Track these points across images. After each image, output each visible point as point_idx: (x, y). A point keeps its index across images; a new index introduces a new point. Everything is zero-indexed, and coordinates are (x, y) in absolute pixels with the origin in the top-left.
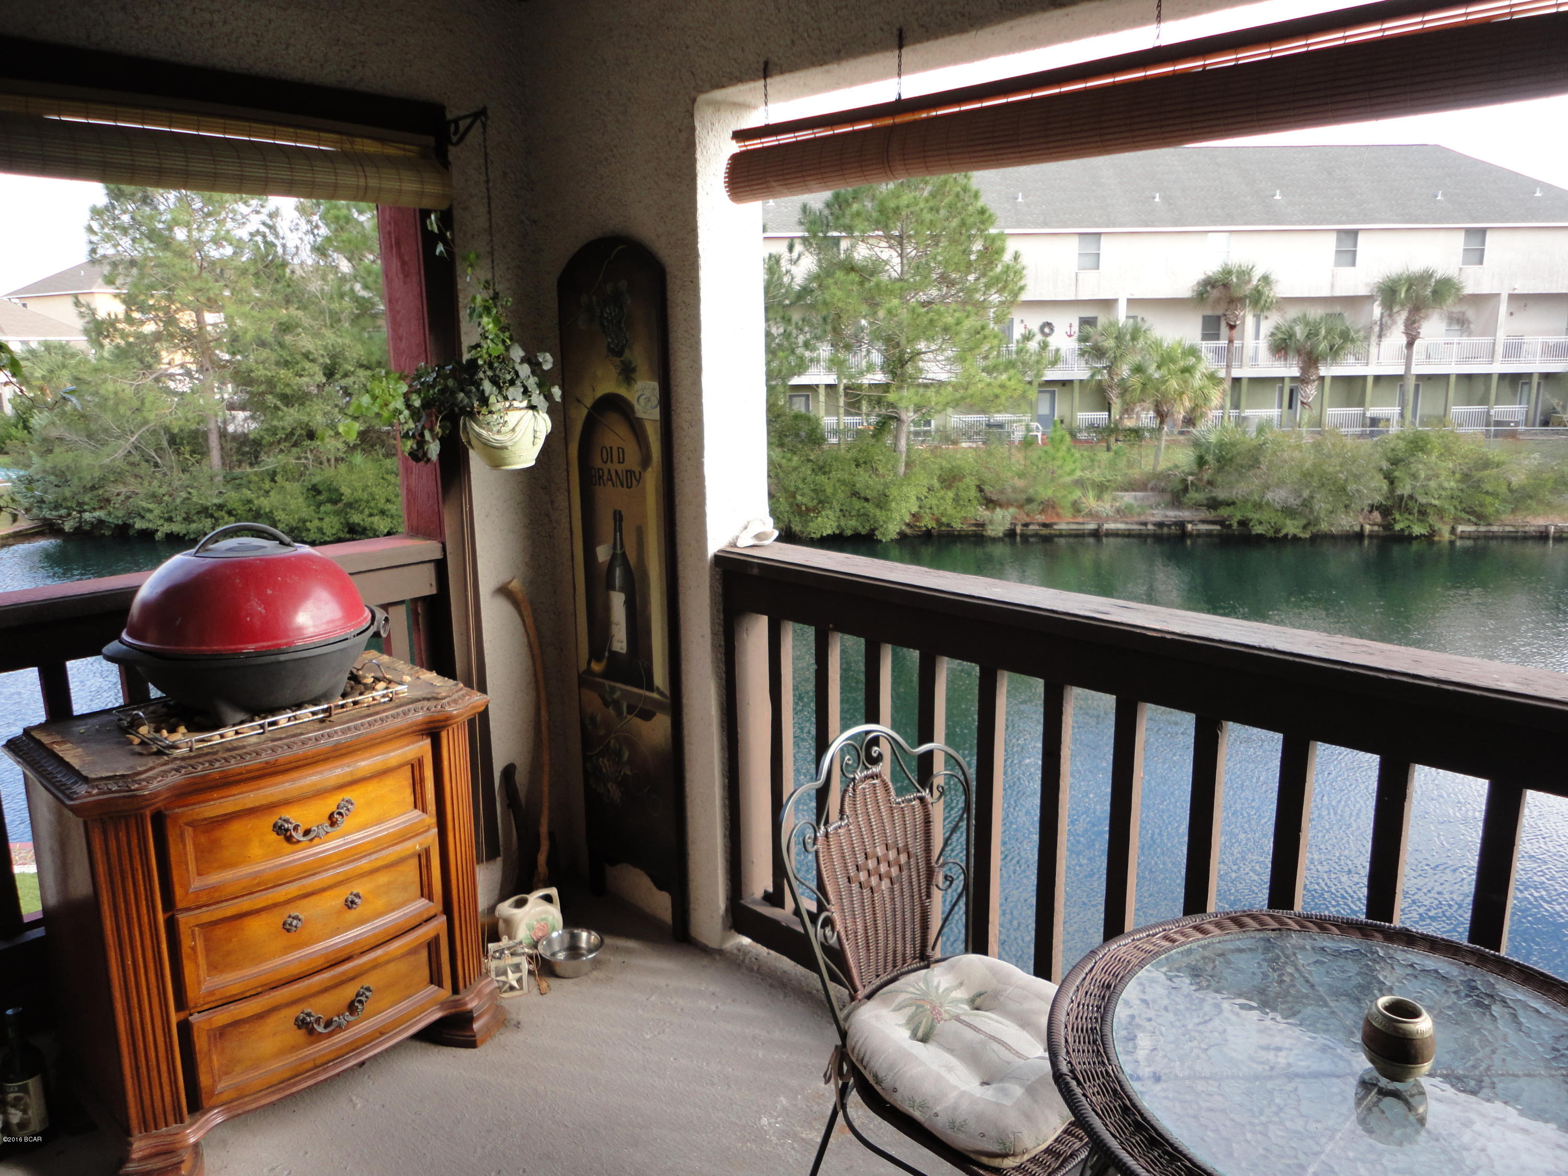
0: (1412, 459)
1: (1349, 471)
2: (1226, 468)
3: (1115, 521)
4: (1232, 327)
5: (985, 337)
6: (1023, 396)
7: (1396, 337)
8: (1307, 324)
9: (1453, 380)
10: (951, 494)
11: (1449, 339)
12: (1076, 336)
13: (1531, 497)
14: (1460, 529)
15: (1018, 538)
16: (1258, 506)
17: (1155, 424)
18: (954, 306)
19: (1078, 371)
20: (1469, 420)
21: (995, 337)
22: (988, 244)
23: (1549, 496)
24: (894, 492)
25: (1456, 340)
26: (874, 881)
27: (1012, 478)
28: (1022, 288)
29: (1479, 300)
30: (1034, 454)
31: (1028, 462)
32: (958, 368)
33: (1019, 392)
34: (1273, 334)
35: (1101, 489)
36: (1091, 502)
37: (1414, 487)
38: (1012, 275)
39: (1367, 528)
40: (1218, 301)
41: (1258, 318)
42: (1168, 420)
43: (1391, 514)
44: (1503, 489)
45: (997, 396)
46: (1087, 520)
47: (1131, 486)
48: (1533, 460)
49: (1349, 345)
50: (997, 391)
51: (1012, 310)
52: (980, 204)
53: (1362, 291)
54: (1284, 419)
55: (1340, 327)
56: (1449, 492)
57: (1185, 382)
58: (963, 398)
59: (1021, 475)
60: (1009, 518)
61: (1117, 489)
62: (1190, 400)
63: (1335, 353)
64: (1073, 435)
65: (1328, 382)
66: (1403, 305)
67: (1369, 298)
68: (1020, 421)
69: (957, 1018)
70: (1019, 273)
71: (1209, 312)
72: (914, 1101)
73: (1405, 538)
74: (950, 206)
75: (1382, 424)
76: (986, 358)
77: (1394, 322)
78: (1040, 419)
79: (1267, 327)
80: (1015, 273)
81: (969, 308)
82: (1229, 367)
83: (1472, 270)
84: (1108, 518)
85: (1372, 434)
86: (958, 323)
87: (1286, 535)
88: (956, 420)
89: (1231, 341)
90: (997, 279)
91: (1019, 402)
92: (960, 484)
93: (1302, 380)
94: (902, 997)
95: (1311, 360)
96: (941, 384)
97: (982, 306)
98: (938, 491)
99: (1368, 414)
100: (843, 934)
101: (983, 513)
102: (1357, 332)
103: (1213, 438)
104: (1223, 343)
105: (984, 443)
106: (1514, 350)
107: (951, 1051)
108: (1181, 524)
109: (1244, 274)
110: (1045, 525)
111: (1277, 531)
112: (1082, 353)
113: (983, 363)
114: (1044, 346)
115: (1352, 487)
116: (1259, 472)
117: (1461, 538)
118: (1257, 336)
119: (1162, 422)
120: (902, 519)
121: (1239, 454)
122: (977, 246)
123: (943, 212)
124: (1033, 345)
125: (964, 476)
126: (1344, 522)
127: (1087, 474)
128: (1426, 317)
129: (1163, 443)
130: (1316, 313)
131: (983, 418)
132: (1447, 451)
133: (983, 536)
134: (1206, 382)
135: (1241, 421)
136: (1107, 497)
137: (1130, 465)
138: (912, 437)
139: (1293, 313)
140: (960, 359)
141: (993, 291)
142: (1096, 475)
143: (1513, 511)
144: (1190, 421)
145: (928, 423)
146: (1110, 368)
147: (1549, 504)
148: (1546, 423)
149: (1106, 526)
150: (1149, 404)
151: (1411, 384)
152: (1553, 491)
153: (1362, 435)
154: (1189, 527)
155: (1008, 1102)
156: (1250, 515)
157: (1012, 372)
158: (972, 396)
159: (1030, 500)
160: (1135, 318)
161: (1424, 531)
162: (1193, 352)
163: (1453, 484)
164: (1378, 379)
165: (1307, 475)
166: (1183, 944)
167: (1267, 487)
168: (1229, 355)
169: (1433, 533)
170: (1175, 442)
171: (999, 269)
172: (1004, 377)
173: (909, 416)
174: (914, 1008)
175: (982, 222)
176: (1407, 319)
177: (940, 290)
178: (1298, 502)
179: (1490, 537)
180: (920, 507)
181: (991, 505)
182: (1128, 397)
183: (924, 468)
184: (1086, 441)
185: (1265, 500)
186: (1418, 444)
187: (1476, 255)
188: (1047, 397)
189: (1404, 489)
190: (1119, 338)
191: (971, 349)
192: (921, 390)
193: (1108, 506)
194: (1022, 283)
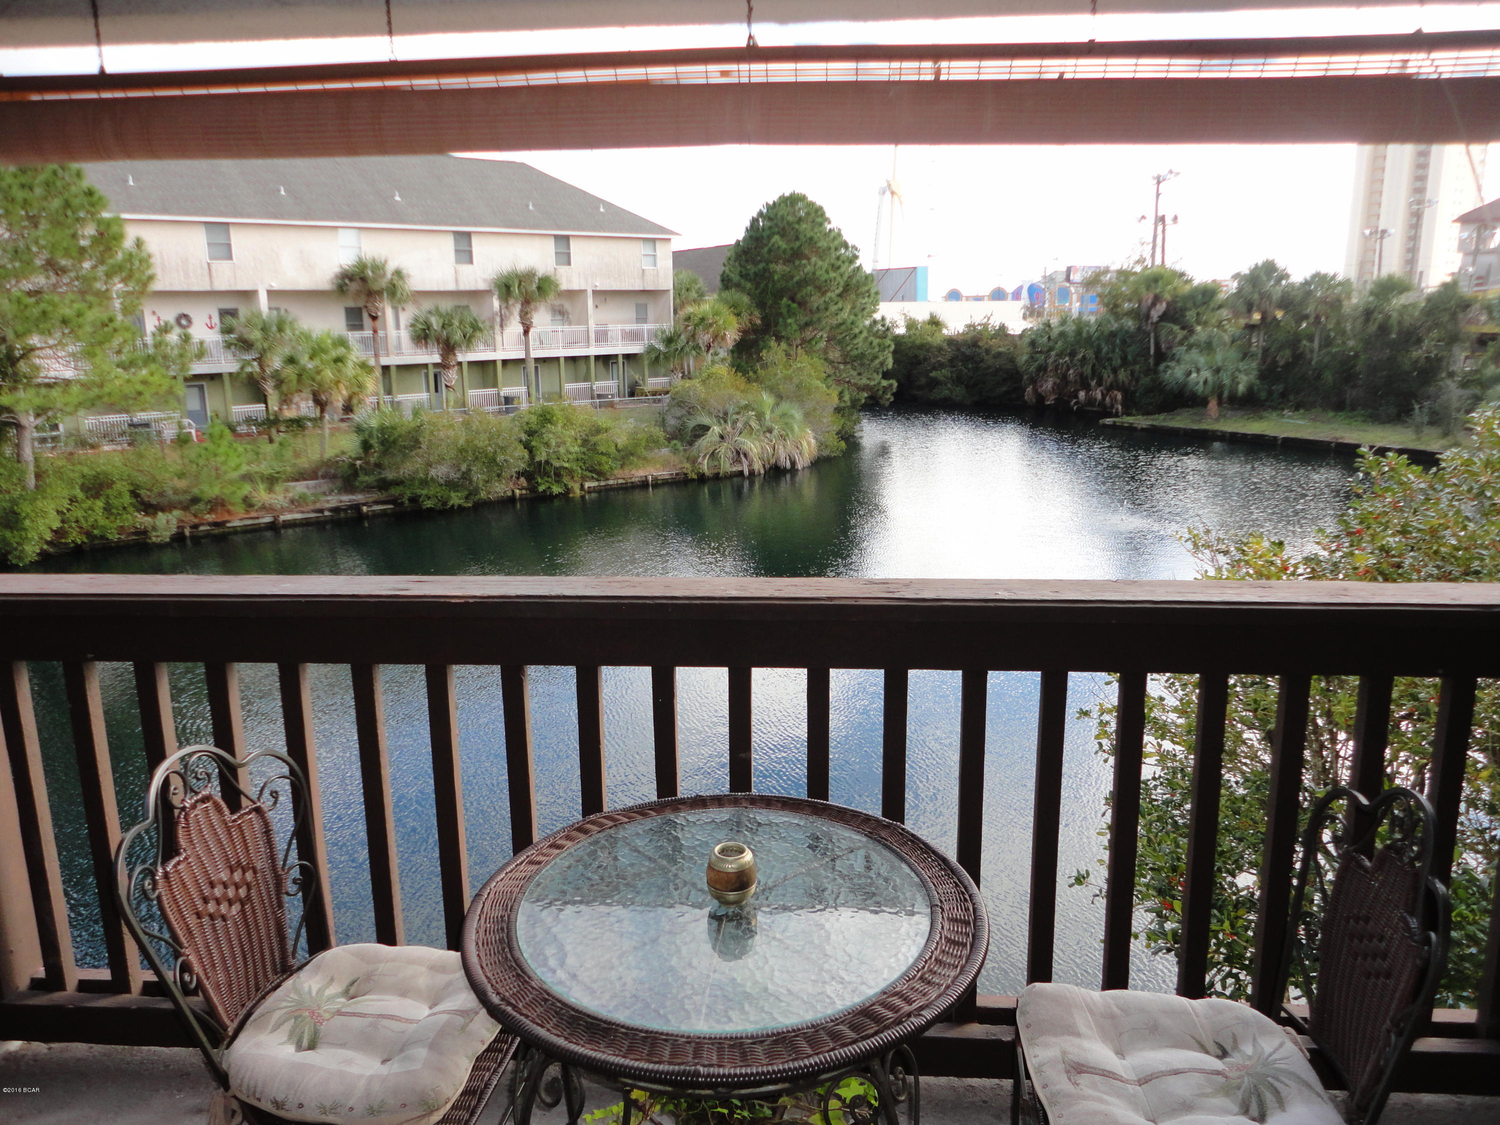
0: (544, 430)
1: (497, 445)
2: (391, 450)
3: (291, 511)
4: (374, 318)
5: (115, 330)
6: (170, 392)
7: (515, 328)
8: (440, 315)
9: (562, 361)
10: (100, 504)
11: (555, 328)
12: (217, 328)
13: (632, 454)
14: (587, 485)
15: (189, 542)
16: (425, 483)
17: (314, 412)
18: (70, 296)
19: (226, 364)
20: (578, 395)
21: (127, 329)
22: (102, 228)
23: (644, 453)
24: (25, 508)
25: (560, 328)
26: (223, 908)
27: (171, 479)
28: (151, 278)
29: (572, 294)
30: (191, 452)
31: (186, 461)
32: (86, 365)
33: (165, 388)
34: (412, 325)
35: (271, 481)
36: (262, 495)
37: (548, 454)
38: (137, 263)
39: (517, 492)
40: (358, 293)
41: (395, 309)
42: (328, 408)
43: (534, 478)
44: (612, 450)
45: (140, 393)
46: (261, 514)
47: (301, 476)
48: (630, 424)
49: (478, 334)
50: (140, 387)
51: (142, 300)
52: (85, 184)
53: (482, 286)
54: (433, 401)
55: (469, 319)
56: (575, 456)
57: (339, 371)
58: (99, 397)
59: (181, 475)
60: (174, 522)
61: (287, 480)
62: (346, 389)
63: (468, 341)
64: (232, 429)
65: (465, 367)
66: (516, 299)
67: (488, 292)
68: (170, 418)
69: (339, 1013)
70: (146, 261)
71: (351, 304)
72: (324, 1108)
73: (547, 498)
74: (47, 184)
75: (516, 402)
76: (119, 352)
77: (511, 313)
78: (191, 415)
79: (405, 318)
80: (141, 261)
81: (89, 298)
82: (376, 355)
83: (563, 270)
84: (283, 510)
85: (507, 411)
86: (79, 315)
87: (453, 506)
88: (89, 421)
89: (375, 331)
90: (120, 268)
91: (166, 399)
92: (109, 491)
93: (443, 366)
94: (277, 1015)
95: (448, 348)
96: (67, 383)
97: (104, 296)
98: (83, 501)
99: (502, 394)
100: (202, 974)
101: (142, 520)
102: (483, 322)
103: (374, 423)
104: (368, 333)
105: (129, 444)
106: (602, 336)
107: (343, 1045)
108: (356, 507)
109: (378, 267)
110: (216, 524)
111: (445, 503)
112: (228, 345)
113: (116, 359)
114: (186, 339)
115: (500, 458)
116: (421, 451)
117: (589, 492)
118: (398, 327)
119: (322, 411)
120: (41, 538)
121: (400, 436)
122: (90, 230)
123: (39, 191)
124: (173, 337)
125: (113, 482)
126: (498, 490)
127: (254, 468)
128: (536, 309)
129: (327, 431)
130: (446, 305)
131: (124, 417)
132: (569, 422)
133: (146, 544)
134: (359, 371)
135: (396, 406)
136: (279, 488)
137: (297, 455)
138: (36, 444)
139: (427, 305)
140: (89, 354)
141: (116, 280)
142: (264, 468)
143: (622, 466)
144: (348, 408)
145: (55, 427)
146: (260, 360)
147: (645, 459)
148: (632, 394)
149: (282, 518)
150: (307, 394)
151: (531, 365)
152: (646, 448)
153: (500, 412)
154: (365, 509)
155: (417, 1066)
156: (419, 492)
157: (153, 367)
158: (109, 394)
159: (195, 500)
160: (278, 309)
161: (561, 490)
162: (342, 342)
163: (577, 449)
164: (505, 362)
165: (462, 450)
166: (547, 862)
167: (429, 465)
168: (376, 344)
169: (568, 490)
170: (338, 429)
171: (120, 256)
172: (144, 372)
173: (29, 420)
174: (293, 1021)
175: (93, 205)
176: (521, 311)
177: (48, 278)
178: (458, 475)
179: (609, 489)
180: (63, 521)
181: (151, 511)
182: (284, 388)
183: (61, 479)
184: (248, 435)
185: (430, 476)
186: (546, 418)
187: (564, 258)
188: (195, 391)
189: (541, 456)
190: (264, 329)
191: (101, 343)
192: (43, 391)
193: (281, 498)
194: (150, 272)
